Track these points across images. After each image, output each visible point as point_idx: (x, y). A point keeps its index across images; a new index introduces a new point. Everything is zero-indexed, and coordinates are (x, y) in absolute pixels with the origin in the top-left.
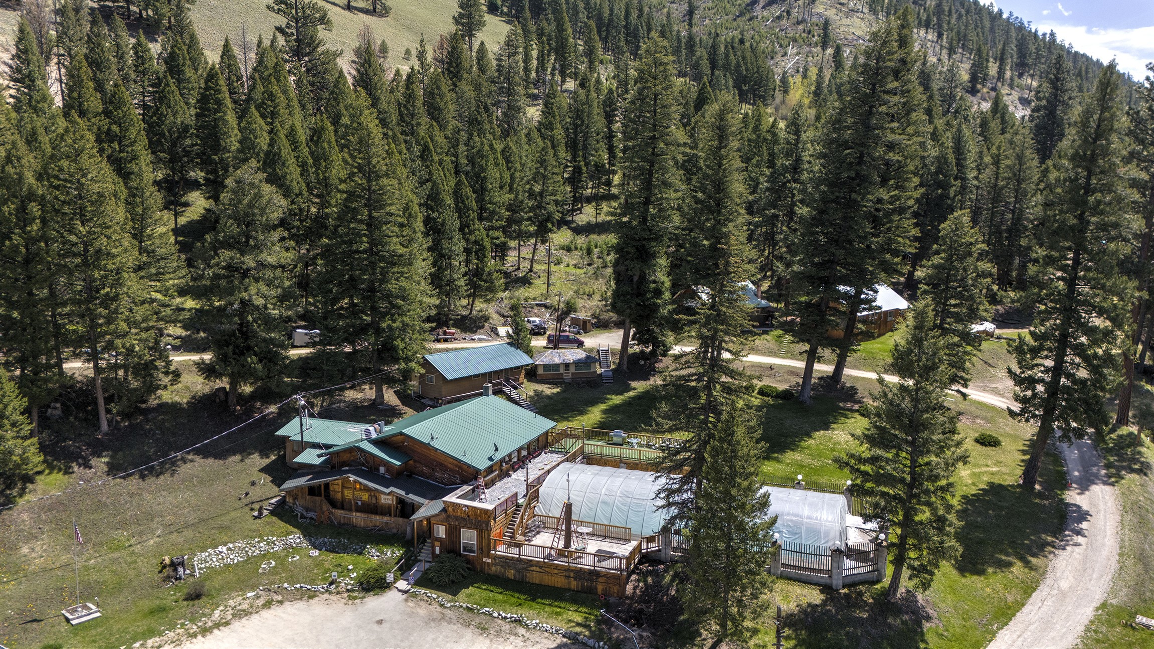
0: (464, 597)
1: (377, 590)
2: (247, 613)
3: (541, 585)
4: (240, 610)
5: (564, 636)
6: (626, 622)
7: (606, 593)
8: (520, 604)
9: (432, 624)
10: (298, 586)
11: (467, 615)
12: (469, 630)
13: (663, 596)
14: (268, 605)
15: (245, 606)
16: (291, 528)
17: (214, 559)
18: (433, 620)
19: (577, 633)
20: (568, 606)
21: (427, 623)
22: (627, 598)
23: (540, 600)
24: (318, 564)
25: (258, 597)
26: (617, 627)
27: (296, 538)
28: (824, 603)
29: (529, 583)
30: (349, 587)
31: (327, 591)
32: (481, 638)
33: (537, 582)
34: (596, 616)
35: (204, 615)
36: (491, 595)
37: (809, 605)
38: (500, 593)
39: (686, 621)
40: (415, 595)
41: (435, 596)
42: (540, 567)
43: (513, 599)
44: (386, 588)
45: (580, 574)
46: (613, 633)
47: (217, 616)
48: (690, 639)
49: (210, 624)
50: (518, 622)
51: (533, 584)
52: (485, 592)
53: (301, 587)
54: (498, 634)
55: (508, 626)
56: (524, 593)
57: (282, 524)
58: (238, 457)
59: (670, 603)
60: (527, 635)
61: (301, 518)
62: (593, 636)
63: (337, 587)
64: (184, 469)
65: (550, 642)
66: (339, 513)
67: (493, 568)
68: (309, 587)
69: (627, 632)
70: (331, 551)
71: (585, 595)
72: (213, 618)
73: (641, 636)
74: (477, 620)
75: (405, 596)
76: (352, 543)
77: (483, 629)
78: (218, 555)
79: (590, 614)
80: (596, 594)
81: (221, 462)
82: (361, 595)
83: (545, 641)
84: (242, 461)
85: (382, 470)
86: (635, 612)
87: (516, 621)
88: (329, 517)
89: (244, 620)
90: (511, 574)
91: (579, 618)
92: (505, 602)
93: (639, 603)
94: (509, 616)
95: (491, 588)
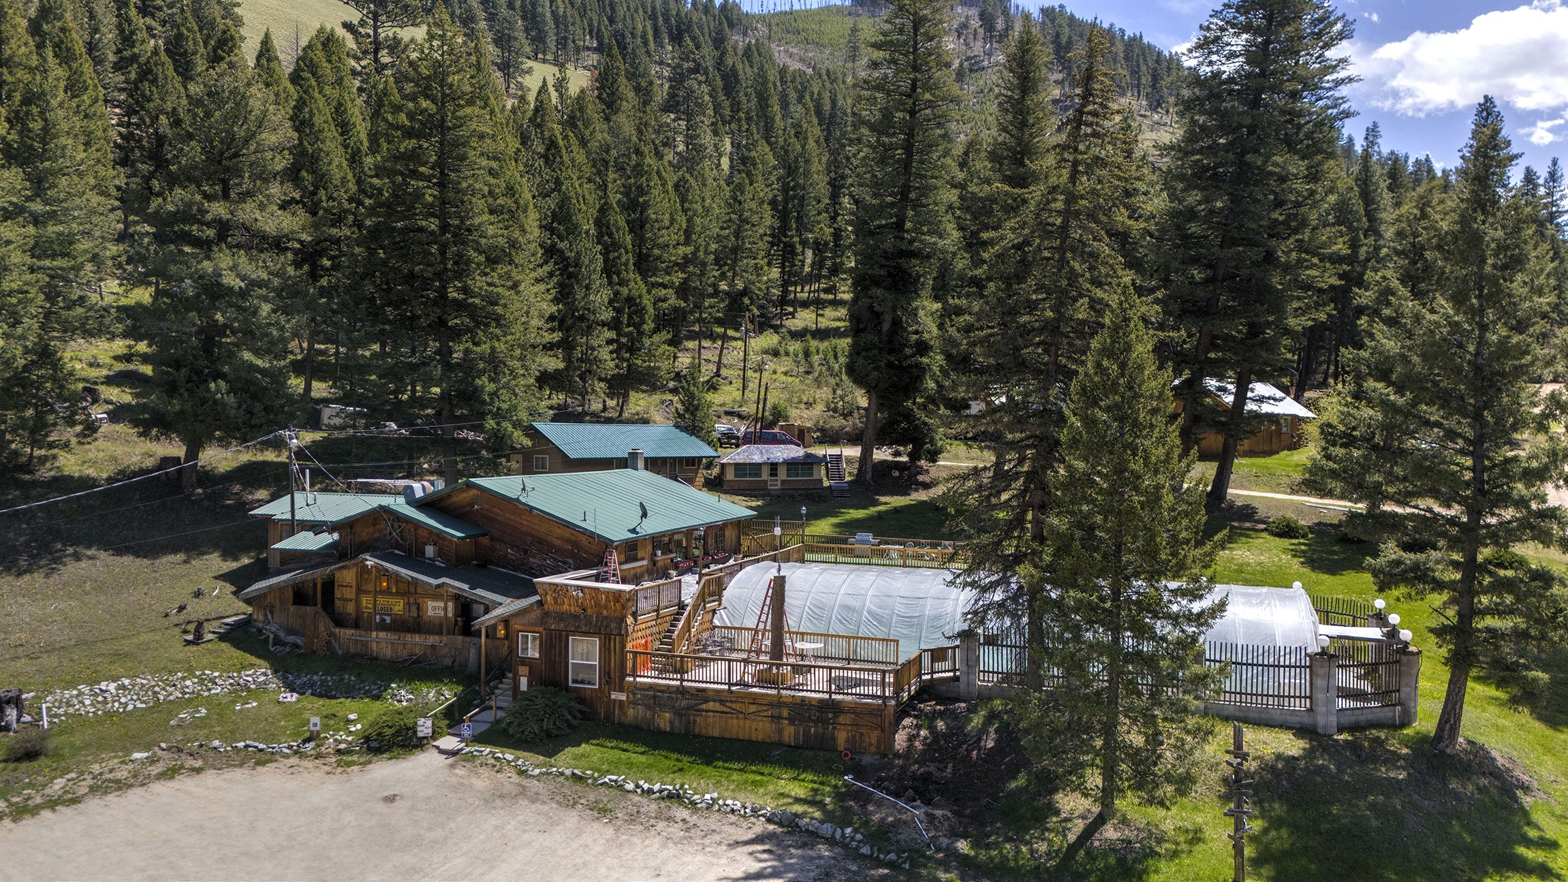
0: (567, 760)
1: (396, 751)
2: (121, 786)
3: (724, 739)
4: (110, 781)
5: (769, 821)
6: (897, 795)
7: (854, 748)
8: (681, 770)
9: (499, 803)
10: (241, 745)
11: (570, 788)
12: (574, 813)
13: (969, 751)
14: (170, 774)
15: (122, 774)
16: (253, 659)
17: (87, 702)
18: (501, 796)
19: (796, 815)
20: (777, 771)
21: (486, 802)
22: (897, 755)
23: (721, 764)
24: (289, 712)
25: (153, 761)
26: (879, 804)
27: (259, 673)
28: (1309, 754)
29: (700, 736)
30: (343, 746)
31: (296, 753)
32: (596, 825)
33: (716, 734)
34: (835, 787)
35: (31, 785)
36: (624, 756)
37: (1279, 757)
38: (642, 753)
39: (1023, 790)
40: (470, 758)
41: (509, 757)
42: (722, 702)
43: (667, 762)
44: (416, 747)
45: (803, 710)
46: (872, 813)
47: (57, 787)
48: (1037, 820)
49: (38, 800)
50: (675, 797)
51: (707, 738)
52: (611, 752)
53: (247, 746)
54: (633, 818)
55: (654, 806)
56: (689, 754)
57: (239, 653)
58: (180, 557)
59: (984, 761)
60: (694, 819)
61: (274, 644)
62: (829, 817)
63: (318, 746)
64: (72, 570)
65: (740, 831)
66: (346, 633)
67: (631, 712)
68: (261, 746)
69: (901, 811)
70: (320, 696)
71: (811, 754)
72: (48, 791)
73: (931, 818)
74: (592, 797)
75: (451, 760)
76: (363, 682)
77: (602, 811)
78: (96, 695)
79: (822, 783)
80: (834, 749)
81: (146, 562)
82: (362, 760)
83: (732, 829)
84: (185, 562)
85: (430, 551)
86: (914, 778)
87: (670, 796)
88: (329, 643)
89: (111, 798)
90: (665, 720)
91: (799, 790)
92: (650, 766)
93: (921, 762)
94: (657, 787)
95: (625, 746)
